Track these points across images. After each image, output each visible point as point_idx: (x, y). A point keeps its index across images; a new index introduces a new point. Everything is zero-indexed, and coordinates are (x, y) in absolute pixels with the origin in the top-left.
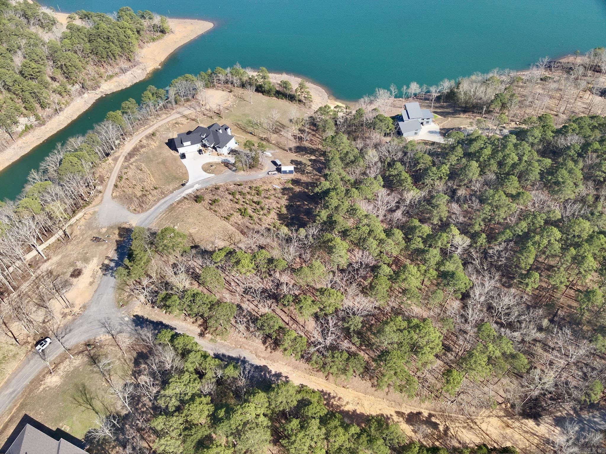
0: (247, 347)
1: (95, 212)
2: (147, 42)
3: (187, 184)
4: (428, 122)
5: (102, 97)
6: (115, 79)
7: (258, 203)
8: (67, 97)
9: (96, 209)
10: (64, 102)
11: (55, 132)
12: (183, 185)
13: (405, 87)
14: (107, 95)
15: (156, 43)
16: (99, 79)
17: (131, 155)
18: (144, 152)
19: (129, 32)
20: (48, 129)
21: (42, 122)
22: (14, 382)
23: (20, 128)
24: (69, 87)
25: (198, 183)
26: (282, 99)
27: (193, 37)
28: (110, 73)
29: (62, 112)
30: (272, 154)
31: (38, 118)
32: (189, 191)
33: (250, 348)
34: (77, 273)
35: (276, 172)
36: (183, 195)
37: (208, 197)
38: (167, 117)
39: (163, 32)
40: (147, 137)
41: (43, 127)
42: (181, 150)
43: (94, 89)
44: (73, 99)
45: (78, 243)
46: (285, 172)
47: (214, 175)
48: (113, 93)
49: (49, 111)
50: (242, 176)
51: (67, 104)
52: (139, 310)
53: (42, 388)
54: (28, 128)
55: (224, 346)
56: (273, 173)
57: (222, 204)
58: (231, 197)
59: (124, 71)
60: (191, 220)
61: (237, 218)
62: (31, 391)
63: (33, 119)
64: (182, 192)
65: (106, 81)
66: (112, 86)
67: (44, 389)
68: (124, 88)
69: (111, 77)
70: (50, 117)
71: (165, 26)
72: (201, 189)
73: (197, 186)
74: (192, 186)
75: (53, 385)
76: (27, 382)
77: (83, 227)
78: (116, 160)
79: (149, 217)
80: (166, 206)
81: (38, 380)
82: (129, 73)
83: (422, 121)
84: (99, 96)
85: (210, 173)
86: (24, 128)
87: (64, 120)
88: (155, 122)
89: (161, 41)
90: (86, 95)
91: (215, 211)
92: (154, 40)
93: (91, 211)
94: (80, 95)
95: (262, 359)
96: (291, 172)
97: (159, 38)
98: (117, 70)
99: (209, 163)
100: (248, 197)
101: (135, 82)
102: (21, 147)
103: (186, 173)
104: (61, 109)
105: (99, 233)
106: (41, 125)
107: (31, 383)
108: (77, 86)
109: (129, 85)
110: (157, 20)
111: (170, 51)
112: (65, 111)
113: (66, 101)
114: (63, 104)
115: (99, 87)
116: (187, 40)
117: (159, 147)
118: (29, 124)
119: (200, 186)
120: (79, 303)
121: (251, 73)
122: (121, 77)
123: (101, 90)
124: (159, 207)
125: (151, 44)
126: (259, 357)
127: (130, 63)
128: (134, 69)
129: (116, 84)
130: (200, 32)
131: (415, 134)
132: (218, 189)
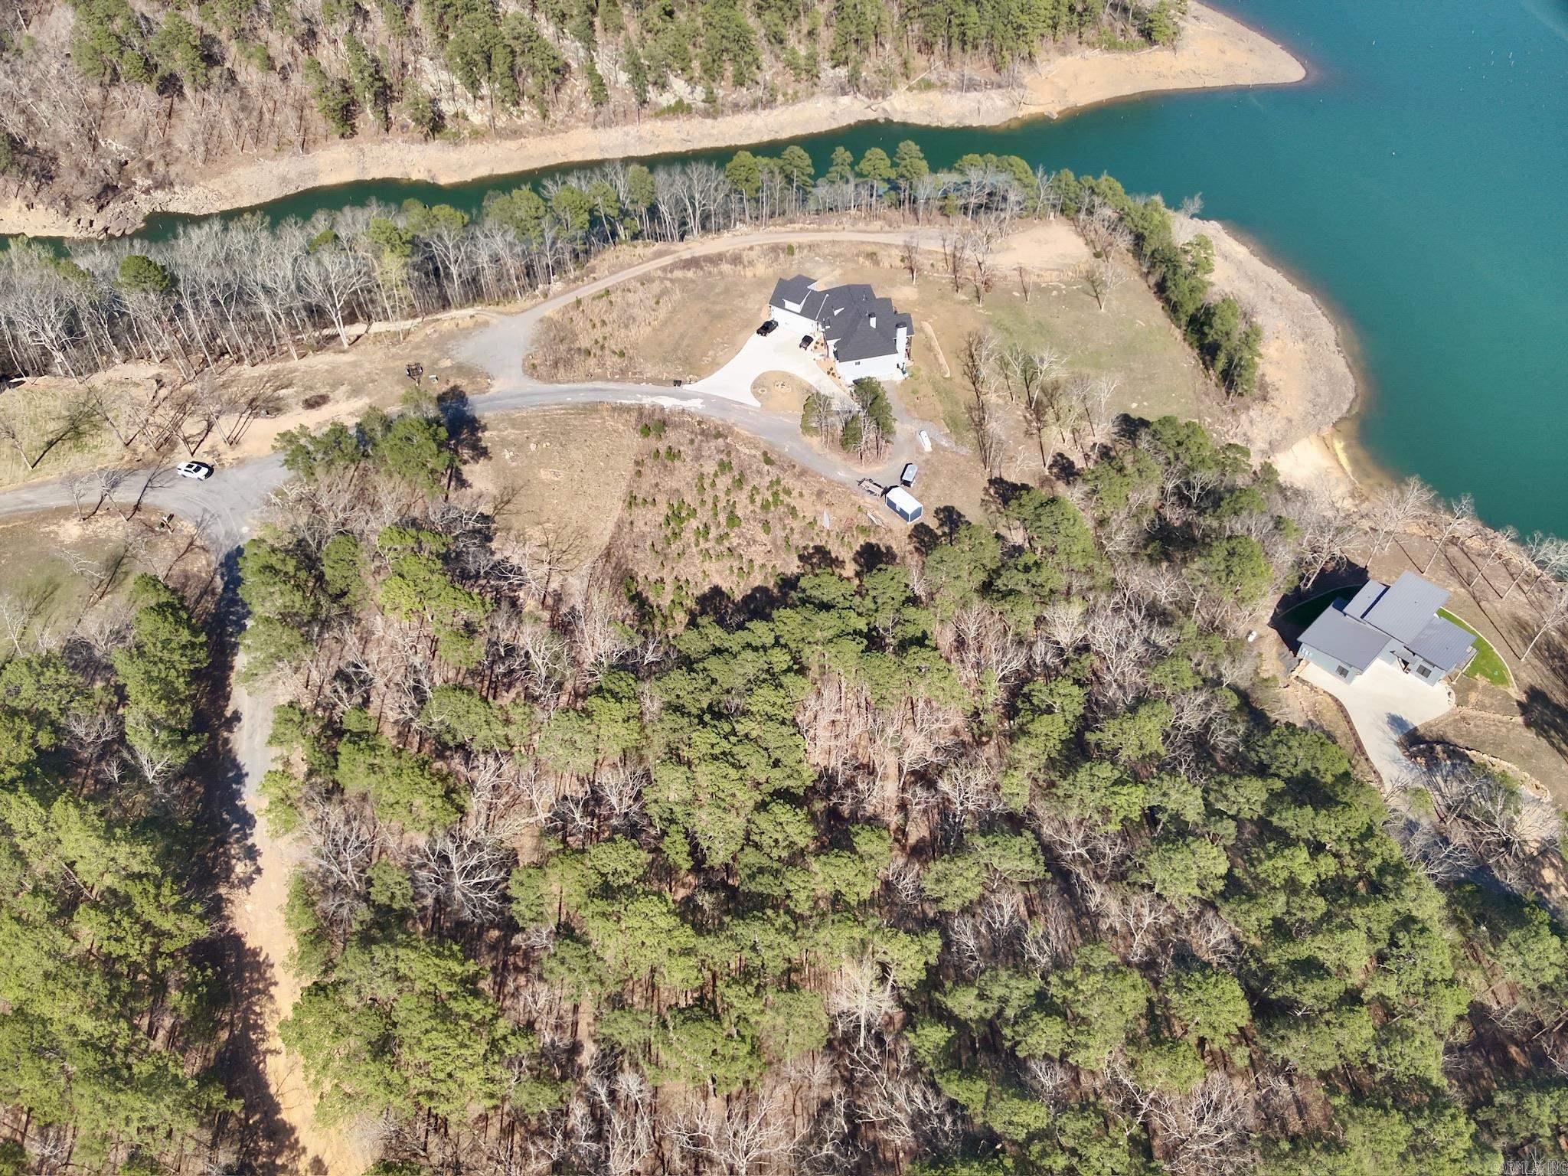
1: (486, 324)
2: (1091, 45)
3: (684, 387)
4: (1420, 672)
5: (876, 121)
6: (933, 95)
7: (734, 522)
8: (803, 85)
9: (494, 321)
10: (790, 92)
12: (678, 383)
14: (889, 122)
15: (1111, 57)
16: (900, 79)
17: (693, 263)
18: (720, 273)
20: (715, 132)
21: (713, 108)
23: (666, 99)
24: (825, 65)
25: (706, 398)
28: (933, 77)
29: (766, 111)
31: (710, 99)
32: (669, 402)
34: (316, 402)
36: (647, 401)
38: (881, 231)
39: (1149, 36)
40: (775, 249)
41: (709, 121)
42: (777, 314)
43: (874, 94)
44: (813, 94)
46: (891, 505)
47: (758, 405)
49: (743, 95)
50: (804, 446)
51: (795, 98)
54: (680, 109)
56: (872, 488)
59: (969, 86)
63: (700, 92)
64: (654, 395)
65: (910, 89)
66: (914, 108)
67: (49, 533)
68: (934, 125)
69: (928, 86)
70: (737, 108)
72: (691, 415)
73: (694, 405)
74: (687, 396)
75: (61, 537)
78: (659, 255)
79: (532, 395)
80: (582, 398)
82: (971, 95)
83: (1408, 657)
84: (871, 115)
85: (757, 395)
86: (673, 102)
87: (757, 131)
88: (841, 226)
89: (1125, 57)
90: (845, 100)
91: (640, 473)
92: (1112, 46)
94: (834, 94)
97: (1130, 48)
98: (952, 77)
99: (787, 376)
101: (967, 123)
102: (640, 138)
103: (715, 365)
104: (769, 103)
105: (434, 362)
106: (706, 114)
108: (843, 72)
109: (948, 123)
111: (1127, 89)
112: (775, 112)
113: (796, 93)
114: (785, 95)
115: (884, 96)
116: (1196, 83)
117: (760, 283)
118: (686, 102)
119: (701, 406)
122: (948, 96)
123: (886, 104)
124: (576, 391)
125: (1096, 56)
127: (995, 77)
128: (994, 94)
129: (925, 107)
130: (1246, 79)
131: (1343, 672)
132: (718, 435)
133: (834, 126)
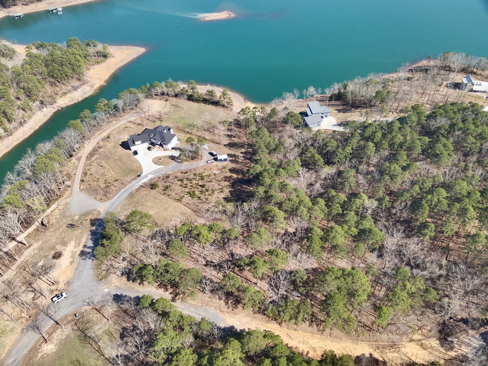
0: (211, 304)
1: (67, 204)
2: (93, 65)
3: (142, 175)
4: (326, 116)
5: (58, 110)
6: (69, 95)
7: (203, 186)
8: (29, 112)
9: (68, 200)
11: (21, 141)
12: (139, 176)
13: (305, 91)
14: (62, 108)
15: (100, 65)
16: (55, 96)
17: (91, 155)
18: (102, 152)
19: (78, 57)
20: (15, 139)
21: (9, 133)
22: (14, 352)
24: (31, 103)
25: (150, 173)
26: (209, 104)
27: (130, 59)
28: (64, 91)
29: (25, 125)
30: (208, 147)
31: (5, 130)
32: (145, 180)
33: (214, 305)
34: (58, 256)
35: (213, 161)
36: (140, 184)
37: (161, 184)
39: (105, 56)
40: (103, 140)
41: (10, 137)
42: (133, 148)
43: (51, 104)
44: (34, 113)
45: (55, 230)
46: (221, 160)
47: (163, 166)
48: (67, 106)
49: (14, 124)
50: (186, 165)
51: (30, 117)
52: (116, 282)
53: (40, 355)
55: (193, 305)
56: (211, 161)
57: (173, 189)
58: (180, 183)
59: (75, 89)
60: (149, 204)
61: (187, 199)
62: (31, 358)
64: (139, 181)
65: (61, 97)
66: (67, 101)
67: (42, 356)
68: (76, 102)
69: (65, 94)
70: (16, 129)
71: (107, 51)
72: (154, 178)
73: (150, 176)
74: (146, 176)
75: (49, 352)
76: (25, 351)
77: (58, 216)
78: (79, 159)
79: (113, 204)
80: (126, 194)
81: (35, 349)
82: (79, 90)
83: (322, 115)
84: (56, 110)
85: (160, 165)
87: (28, 131)
88: (107, 128)
89: (104, 64)
90: (45, 109)
91: (169, 195)
92: (98, 63)
93: (63, 203)
94: (40, 109)
95: (225, 313)
96: (225, 160)
97: (102, 62)
98: (70, 88)
99: (158, 157)
100: (194, 182)
101: (85, 97)
103: (140, 166)
104: (25, 122)
105: (73, 220)
106: (8, 135)
107: (30, 351)
108: (37, 103)
109: (80, 99)
110: (100, 47)
111: (112, 71)
112: (28, 123)
113: (29, 115)
114: (27, 117)
115: (56, 102)
116: (126, 62)
117: (114, 147)
119: (153, 176)
120: (62, 280)
121: (182, 86)
122: (73, 94)
123: (57, 104)
124: (121, 195)
125: (96, 66)
126: (223, 311)
127: (81, 83)
128: (84, 86)
129: (70, 99)
130: (135, 56)
131: (318, 125)
132: (168, 177)
133: (48, 118)
